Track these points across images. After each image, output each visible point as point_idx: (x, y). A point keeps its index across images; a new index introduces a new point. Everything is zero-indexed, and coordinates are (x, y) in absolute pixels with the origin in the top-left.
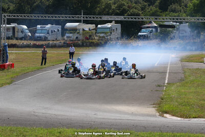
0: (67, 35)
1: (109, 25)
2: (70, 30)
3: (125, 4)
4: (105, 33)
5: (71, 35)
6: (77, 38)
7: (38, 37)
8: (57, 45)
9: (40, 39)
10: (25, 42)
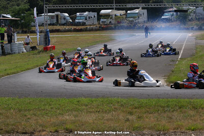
0: (102, 20)
1: (137, 11)
2: (104, 16)
5: (105, 20)
6: (110, 22)
7: (77, 23)
8: (94, 29)
10: (67, 28)
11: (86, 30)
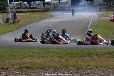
0: (46, 6)
1: (65, 1)
2: (47, 3)
4: (63, 4)
6: (50, 7)
7: (32, 7)
8: (41, 11)
10: (26, 10)
11: (37, 11)
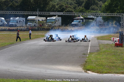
0: (29, 23)
1: (54, 18)
2: (31, 21)
3: (64, 5)
4: (52, 22)
5: (31, 23)
6: (35, 25)
8: (23, 29)
9: (12, 26)
10: (3, 28)
